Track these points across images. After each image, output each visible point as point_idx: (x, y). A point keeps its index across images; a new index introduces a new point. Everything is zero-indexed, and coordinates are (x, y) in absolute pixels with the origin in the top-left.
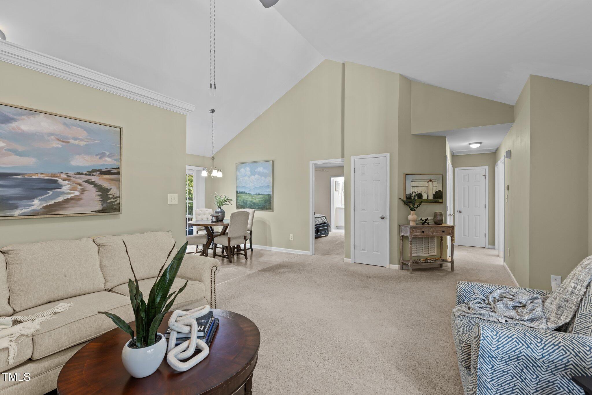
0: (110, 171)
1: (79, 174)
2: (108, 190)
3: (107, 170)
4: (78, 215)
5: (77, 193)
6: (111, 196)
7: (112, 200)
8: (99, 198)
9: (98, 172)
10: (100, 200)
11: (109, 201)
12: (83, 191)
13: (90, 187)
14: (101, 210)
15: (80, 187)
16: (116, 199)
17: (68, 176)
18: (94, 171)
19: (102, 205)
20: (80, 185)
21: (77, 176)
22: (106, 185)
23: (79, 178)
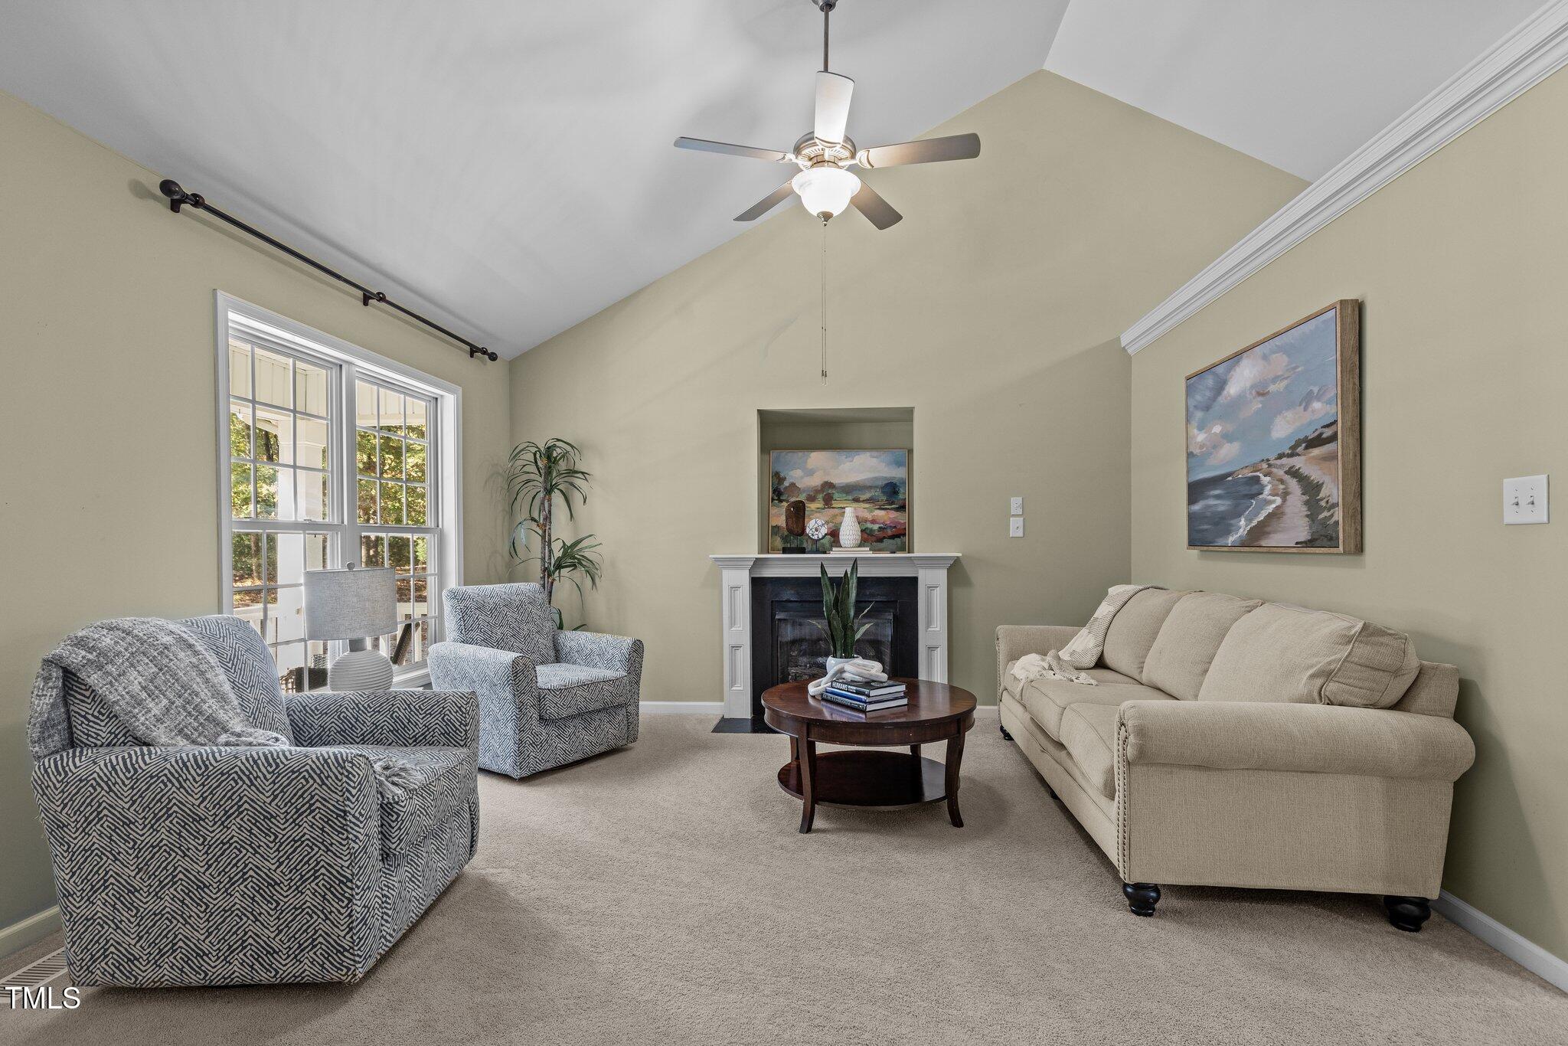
0: (1321, 434)
1: (1281, 456)
2: (1318, 487)
3: (1316, 434)
4: (1280, 550)
5: (1279, 501)
6: (1323, 503)
7: (1326, 514)
8: (1304, 510)
9: (1304, 445)
10: (1307, 516)
11: (1321, 516)
12: (1285, 495)
13: (1293, 483)
14: (1309, 541)
15: (1282, 487)
16: (1332, 511)
17: (1270, 466)
18: (1298, 444)
19: (1311, 528)
20: (1282, 481)
21: (1279, 462)
22: (1315, 473)
23: (1281, 466)
